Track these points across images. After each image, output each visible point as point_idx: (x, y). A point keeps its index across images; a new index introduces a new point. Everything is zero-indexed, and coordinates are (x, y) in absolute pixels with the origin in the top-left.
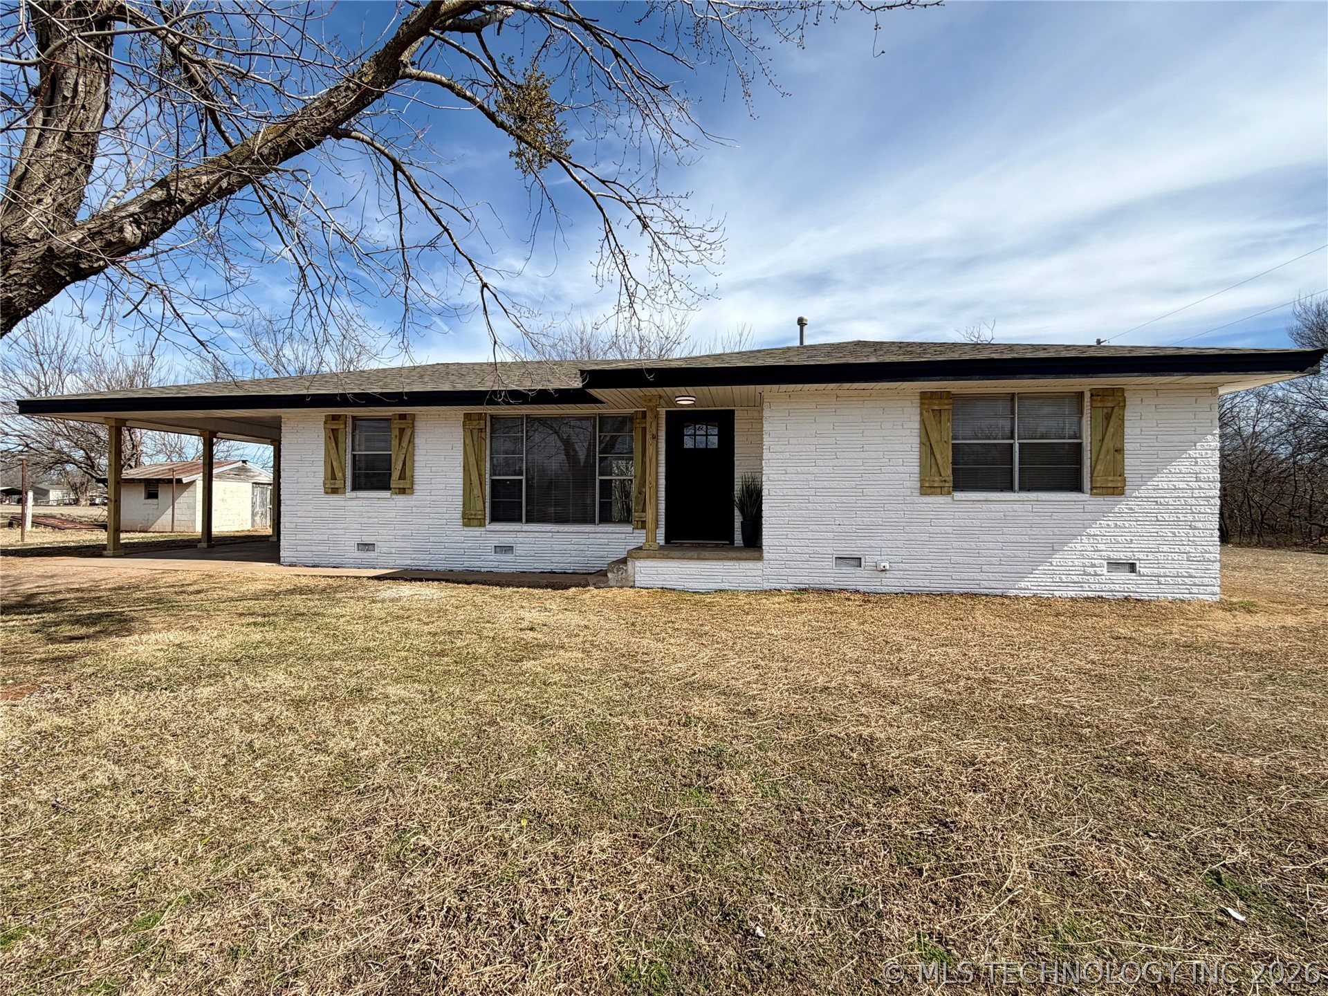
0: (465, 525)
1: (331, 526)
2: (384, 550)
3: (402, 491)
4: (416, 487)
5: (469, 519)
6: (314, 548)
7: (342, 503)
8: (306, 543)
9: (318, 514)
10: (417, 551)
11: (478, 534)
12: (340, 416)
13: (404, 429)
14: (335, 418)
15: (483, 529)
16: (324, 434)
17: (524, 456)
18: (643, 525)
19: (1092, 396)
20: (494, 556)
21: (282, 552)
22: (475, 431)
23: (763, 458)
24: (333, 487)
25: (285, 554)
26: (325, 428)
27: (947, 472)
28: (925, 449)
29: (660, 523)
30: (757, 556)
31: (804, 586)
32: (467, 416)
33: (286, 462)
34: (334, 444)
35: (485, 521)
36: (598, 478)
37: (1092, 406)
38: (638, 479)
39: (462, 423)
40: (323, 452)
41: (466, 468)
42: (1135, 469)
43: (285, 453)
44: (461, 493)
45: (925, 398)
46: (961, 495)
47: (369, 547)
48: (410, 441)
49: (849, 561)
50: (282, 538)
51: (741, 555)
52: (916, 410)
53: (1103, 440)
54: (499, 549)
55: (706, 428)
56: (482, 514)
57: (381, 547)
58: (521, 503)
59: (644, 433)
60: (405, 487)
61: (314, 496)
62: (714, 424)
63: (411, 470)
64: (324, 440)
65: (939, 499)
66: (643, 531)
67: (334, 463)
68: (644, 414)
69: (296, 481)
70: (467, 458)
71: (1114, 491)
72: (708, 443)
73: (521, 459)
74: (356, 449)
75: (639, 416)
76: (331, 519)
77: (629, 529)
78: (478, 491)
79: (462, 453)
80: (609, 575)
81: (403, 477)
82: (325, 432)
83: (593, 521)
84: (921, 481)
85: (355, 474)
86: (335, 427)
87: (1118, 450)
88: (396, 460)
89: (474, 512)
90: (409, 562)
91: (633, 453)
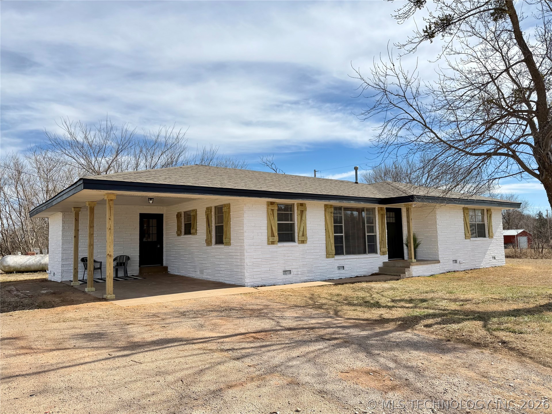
0: (327, 257)
1: (271, 262)
2: (295, 273)
3: (303, 242)
4: (308, 240)
5: (328, 255)
6: (263, 276)
7: (275, 250)
10: (309, 272)
11: (331, 261)
12: (274, 203)
13: (303, 211)
14: (272, 203)
15: (333, 259)
16: (266, 212)
17: (343, 225)
18: (383, 253)
19: (487, 211)
20: (337, 272)
21: (246, 280)
22: (330, 213)
23: (436, 227)
24: (273, 240)
25: (248, 281)
26: (268, 209)
27: (470, 232)
28: (465, 225)
29: (387, 252)
30: (438, 262)
31: (448, 271)
32: (326, 206)
33: (247, 227)
34: (273, 218)
35: (334, 255)
36: (367, 234)
37: (487, 213)
38: (381, 235)
39: (324, 209)
40: (266, 222)
41: (327, 230)
42: (494, 231)
43: (245, 222)
44: (325, 242)
45: (464, 209)
46: (471, 239)
47: (288, 272)
48: (306, 217)
49: (455, 262)
50: (245, 271)
51: (434, 262)
52: (463, 213)
53: (490, 223)
54: (339, 268)
55: (392, 214)
56: (334, 252)
57: (294, 272)
58: (342, 246)
59: (382, 216)
60: (303, 240)
61: (262, 246)
62: (394, 213)
63: (306, 231)
64: (266, 215)
65: (468, 240)
66: (383, 256)
67: (273, 228)
68: (381, 209)
69: (252, 238)
70: (327, 225)
71: (492, 237)
72: (393, 220)
73: (342, 226)
74: (278, 220)
75: (380, 209)
76: (270, 258)
77: (378, 255)
78: (332, 241)
79: (324, 223)
80: (406, 273)
81: (303, 235)
82: (268, 211)
83: (365, 253)
84: (465, 235)
85: (278, 234)
86: (273, 209)
87: (492, 226)
88: (300, 226)
89: (331, 251)
90: (306, 278)
91: (376, 224)
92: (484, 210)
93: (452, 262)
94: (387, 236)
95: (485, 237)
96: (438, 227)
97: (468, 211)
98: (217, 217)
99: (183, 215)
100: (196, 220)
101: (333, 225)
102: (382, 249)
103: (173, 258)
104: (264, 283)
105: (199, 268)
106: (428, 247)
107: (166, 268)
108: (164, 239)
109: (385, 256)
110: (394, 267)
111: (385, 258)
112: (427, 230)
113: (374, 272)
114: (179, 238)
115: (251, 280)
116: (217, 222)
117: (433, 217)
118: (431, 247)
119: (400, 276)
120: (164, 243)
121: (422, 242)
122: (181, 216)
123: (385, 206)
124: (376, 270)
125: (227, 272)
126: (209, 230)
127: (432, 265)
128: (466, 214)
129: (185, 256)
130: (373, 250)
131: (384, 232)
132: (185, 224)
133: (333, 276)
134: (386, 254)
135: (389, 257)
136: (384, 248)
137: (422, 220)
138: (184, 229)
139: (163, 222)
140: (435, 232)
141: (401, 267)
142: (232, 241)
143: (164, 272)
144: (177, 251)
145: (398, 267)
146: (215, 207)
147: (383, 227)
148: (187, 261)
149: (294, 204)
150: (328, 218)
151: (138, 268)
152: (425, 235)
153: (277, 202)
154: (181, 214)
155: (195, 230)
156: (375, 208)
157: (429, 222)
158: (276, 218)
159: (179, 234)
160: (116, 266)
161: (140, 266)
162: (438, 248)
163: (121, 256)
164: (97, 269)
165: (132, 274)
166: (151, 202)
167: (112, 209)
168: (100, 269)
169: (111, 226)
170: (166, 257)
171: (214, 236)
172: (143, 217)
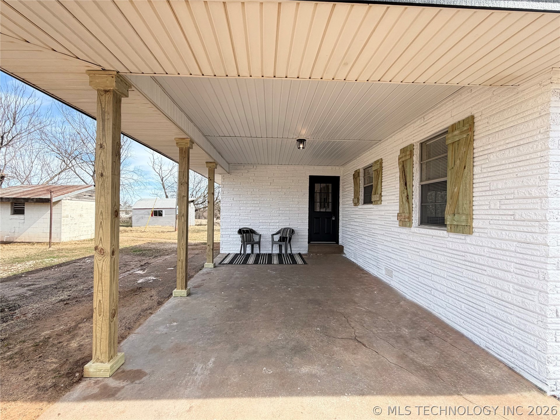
98: (424, 166)
99: (362, 174)
100: (380, 178)
103: (349, 237)
105: (384, 264)
107: (342, 248)
108: (340, 209)
114: (357, 208)
116: (424, 178)
120: (340, 215)
122: (359, 176)
125: (457, 302)
126: (406, 194)
129: (364, 237)
132: (365, 188)
138: (363, 195)
139: (339, 188)
142: (475, 224)
144: (353, 227)
146: (421, 144)
148: (365, 246)
151: (307, 244)
154: (359, 173)
155: (378, 196)
159: (356, 204)
160: (279, 241)
161: (309, 242)
163: (285, 229)
164: (257, 243)
165: (298, 252)
166: (301, 146)
167: (106, 118)
168: (259, 243)
169: (103, 167)
170: (342, 233)
171: (416, 207)
172: (314, 180)
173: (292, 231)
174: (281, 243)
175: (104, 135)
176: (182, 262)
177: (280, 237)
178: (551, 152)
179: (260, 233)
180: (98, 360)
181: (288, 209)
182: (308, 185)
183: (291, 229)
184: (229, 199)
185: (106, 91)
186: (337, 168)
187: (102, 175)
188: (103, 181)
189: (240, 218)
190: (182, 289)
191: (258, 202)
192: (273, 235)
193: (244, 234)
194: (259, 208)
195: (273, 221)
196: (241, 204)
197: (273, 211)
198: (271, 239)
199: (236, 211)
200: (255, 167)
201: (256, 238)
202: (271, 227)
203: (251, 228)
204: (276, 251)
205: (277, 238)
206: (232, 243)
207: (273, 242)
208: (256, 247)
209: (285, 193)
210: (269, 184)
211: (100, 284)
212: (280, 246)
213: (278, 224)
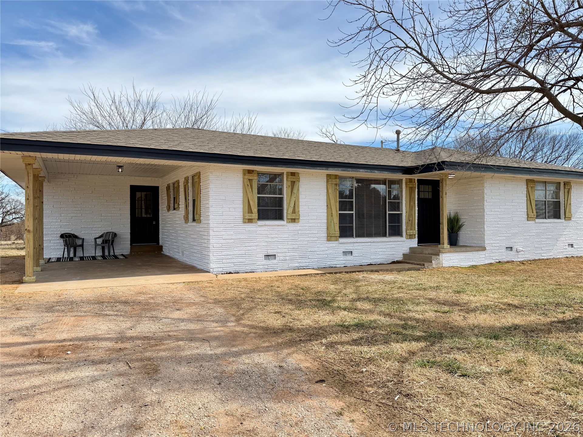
0: (328, 240)
1: (247, 244)
2: (282, 258)
3: (293, 220)
4: (301, 218)
5: (330, 238)
6: (235, 261)
7: (253, 229)
8: (230, 257)
9: (239, 237)
10: (301, 258)
11: (334, 245)
12: (253, 171)
13: (294, 182)
14: (250, 172)
15: (337, 242)
16: (242, 182)
17: (354, 200)
18: (411, 237)
19: (564, 184)
20: (342, 258)
21: (211, 265)
22: (333, 185)
23: (484, 205)
24: (250, 218)
25: (214, 266)
26: (244, 178)
27: (535, 211)
28: (529, 202)
29: (417, 235)
30: (484, 249)
31: (497, 261)
32: (329, 176)
33: (213, 200)
34: (250, 190)
35: (338, 237)
36: (388, 212)
37: (565, 188)
38: (407, 214)
39: (325, 180)
40: (242, 194)
41: (329, 206)
42: (573, 211)
43: (212, 194)
44: (326, 221)
45: (528, 181)
46: (537, 220)
47: (272, 257)
48: (298, 190)
49: (509, 249)
50: (211, 255)
51: (477, 249)
52: (526, 187)
53: (567, 200)
54: (345, 253)
55: (429, 188)
56: (338, 233)
57: (280, 256)
58: (352, 227)
59: (411, 191)
60: (294, 218)
61: (235, 225)
62: (430, 187)
63: (298, 207)
64: (242, 186)
65: (533, 222)
66: (410, 240)
67: (251, 203)
68: (411, 181)
69: (221, 215)
70: (330, 201)
71: (570, 219)
72: (429, 195)
73: (352, 202)
74: (259, 193)
75: (408, 181)
76: (247, 240)
77: (404, 238)
78: (336, 220)
79: (325, 197)
80: (433, 262)
81: (294, 212)
82: (243, 181)
83: (384, 235)
84: (528, 215)
85: (259, 210)
86: (251, 178)
87: (570, 204)
88: (290, 201)
89: (334, 233)
90: (297, 265)
91: (402, 200)
92: (560, 183)
93: (504, 250)
94: (417, 215)
95: (559, 217)
96: (485, 203)
97: (533, 185)
99: (171, 188)
100: (178, 193)
101: (338, 200)
102: (408, 231)
103: (166, 237)
104: (237, 269)
105: (181, 249)
106: (473, 229)
107: (161, 248)
108: (160, 215)
109: (412, 240)
110: (421, 254)
111: (414, 243)
112: (472, 208)
113: (396, 260)
114: (169, 213)
115: (218, 266)
116: (194, 195)
117: (480, 191)
118: (477, 230)
119: (424, 265)
120: (160, 220)
121: (466, 224)
122: (169, 189)
123: (416, 177)
124: (400, 257)
126: (186, 204)
127: (474, 253)
128: (530, 189)
129: (172, 234)
130: (396, 231)
131: (412, 210)
132: (174, 198)
133: (335, 263)
134: (415, 238)
135: (419, 242)
136: (411, 230)
137: (467, 196)
138: (173, 203)
139: (159, 196)
140: (482, 210)
141: (429, 254)
142: (202, 218)
143: (156, 252)
144: (167, 228)
145: (426, 254)
146: (192, 177)
147: (412, 203)
148: (173, 240)
149: (283, 173)
150: (330, 191)
151: (129, 246)
152: (470, 214)
153: (258, 170)
154: (169, 187)
155: (178, 205)
156: (402, 180)
157: (475, 198)
158: (255, 191)
159: (169, 210)
160: (101, 243)
161: (131, 245)
162: (484, 231)
163: (107, 233)
164: (80, 246)
165: (121, 253)
166: (120, 170)
167: (30, 175)
168: (82, 246)
169: (29, 196)
170: (162, 235)
171: (190, 211)
172: (134, 189)
173: (115, 235)
174: (103, 245)
175: (29, 183)
176: (37, 250)
177: (103, 240)
178: (210, 192)
179: (83, 238)
180: (28, 276)
181: (109, 215)
182: (129, 193)
183: (113, 232)
184: (49, 206)
185: (29, 164)
186: (156, 179)
187: (28, 199)
188: (29, 202)
189: (61, 224)
190: (37, 267)
191: (80, 209)
192: (96, 239)
193: (67, 239)
194: (81, 215)
195: (95, 226)
196: (61, 211)
197: (95, 217)
198: (94, 243)
199: (56, 218)
200: (76, 176)
201: (79, 242)
202: (94, 232)
203: (73, 233)
204: (99, 253)
205: (99, 241)
206: (53, 248)
207: (96, 245)
208: (79, 250)
209: (107, 201)
210: (91, 192)
211: (28, 244)
212: (103, 249)
213: (100, 229)
